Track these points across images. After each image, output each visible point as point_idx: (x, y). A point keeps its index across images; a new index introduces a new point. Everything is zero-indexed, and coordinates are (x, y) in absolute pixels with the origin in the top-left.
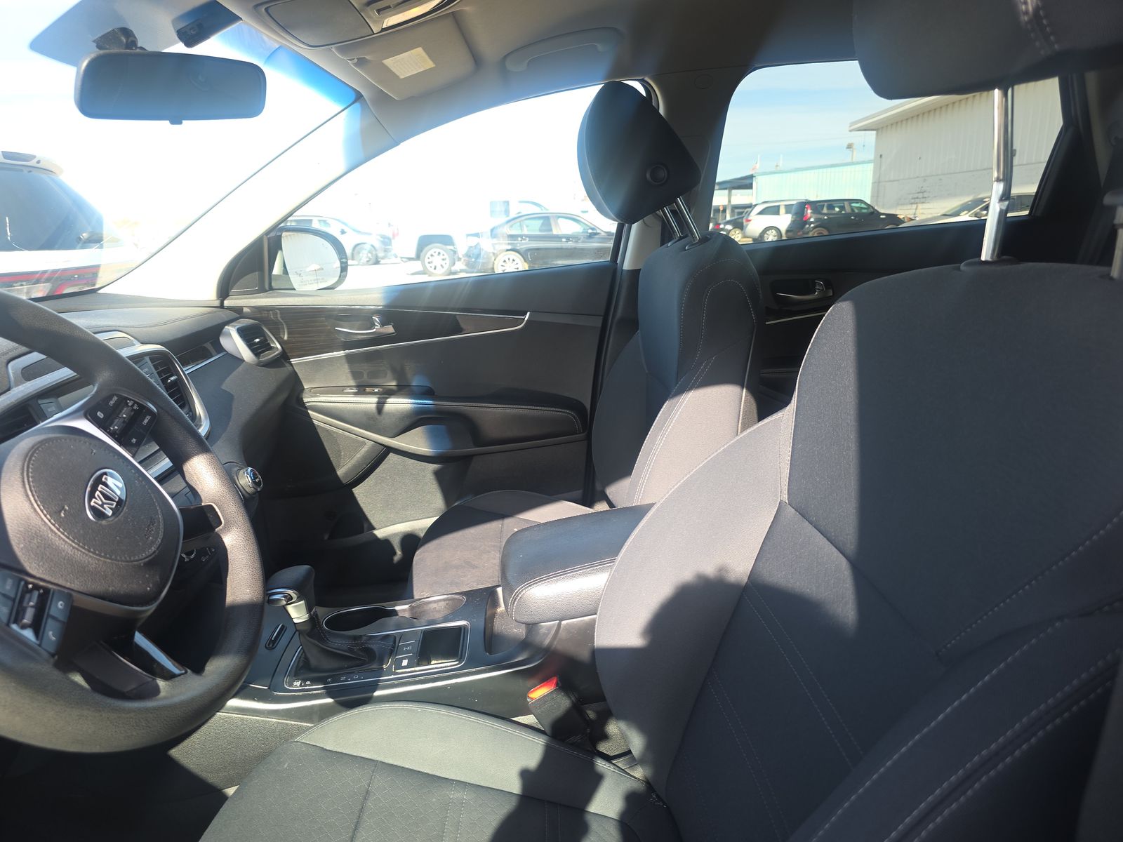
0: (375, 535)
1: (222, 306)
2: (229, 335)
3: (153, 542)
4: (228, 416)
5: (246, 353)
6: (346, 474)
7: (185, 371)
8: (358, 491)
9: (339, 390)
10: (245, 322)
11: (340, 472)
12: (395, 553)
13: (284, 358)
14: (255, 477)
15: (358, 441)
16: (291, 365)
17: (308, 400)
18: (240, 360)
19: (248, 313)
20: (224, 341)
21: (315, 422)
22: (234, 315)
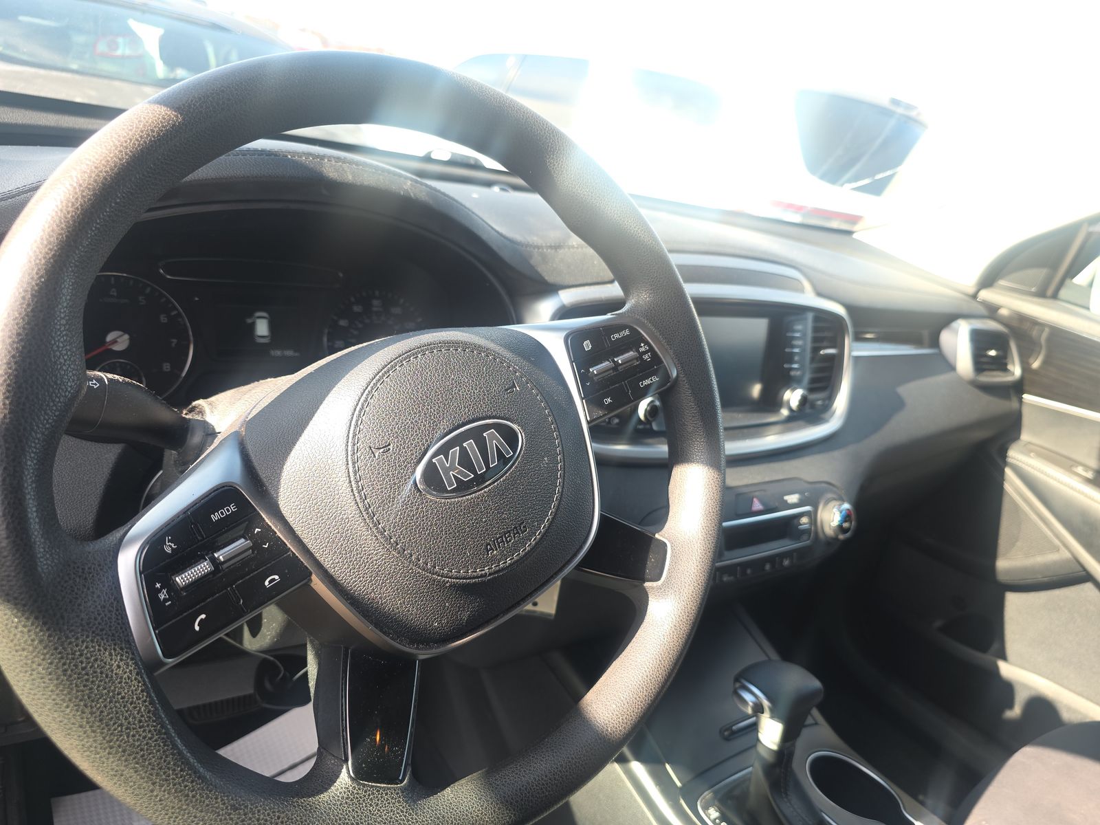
0: (997, 669)
1: (974, 296)
2: (956, 332)
3: (494, 560)
4: (878, 425)
5: (964, 362)
6: (1008, 571)
7: (854, 350)
8: (1013, 601)
9: (1067, 464)
10: (991, 325)
11: (1002, 564)
12: (1011, 706)
13: (1018, 388)
14: (847, 518)
15: (1050, 542)
16: (1020, 400)
17: (1015, 455)
18: (952, 368)
19: (1002, 316)
20: (945, 337)
21: (1007, 486)
22: (982, 311)
